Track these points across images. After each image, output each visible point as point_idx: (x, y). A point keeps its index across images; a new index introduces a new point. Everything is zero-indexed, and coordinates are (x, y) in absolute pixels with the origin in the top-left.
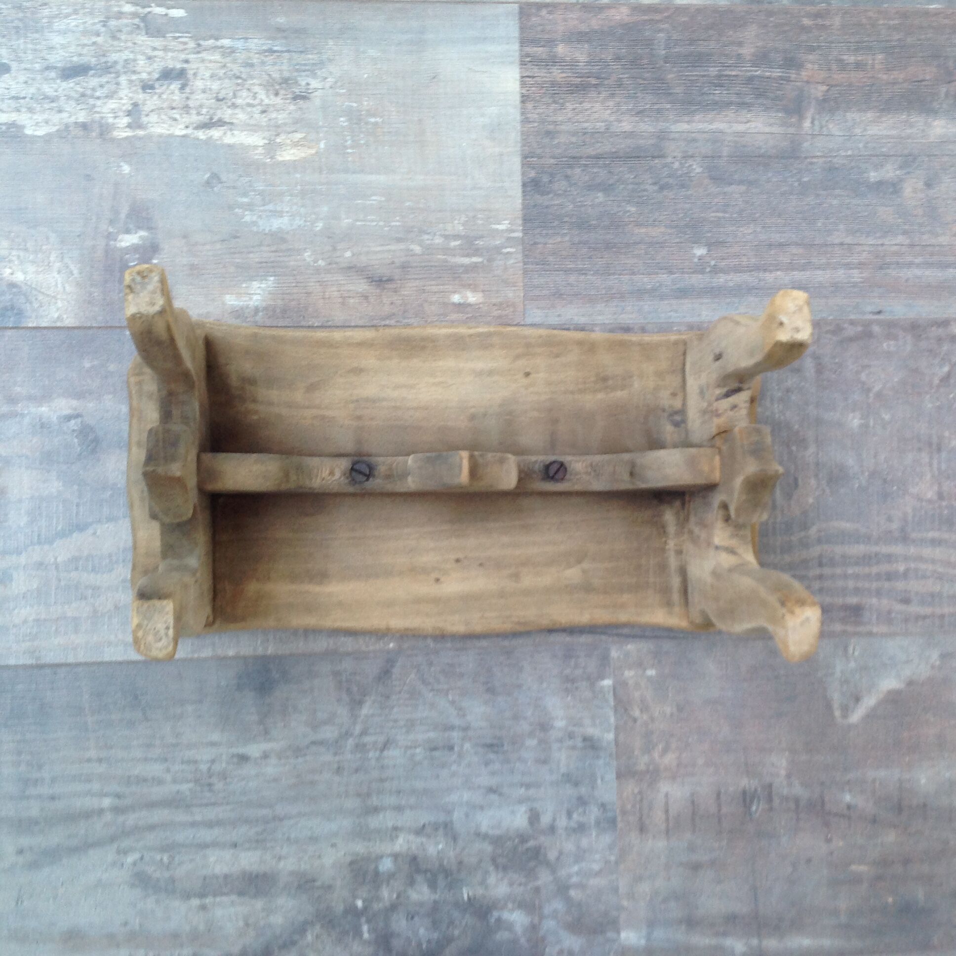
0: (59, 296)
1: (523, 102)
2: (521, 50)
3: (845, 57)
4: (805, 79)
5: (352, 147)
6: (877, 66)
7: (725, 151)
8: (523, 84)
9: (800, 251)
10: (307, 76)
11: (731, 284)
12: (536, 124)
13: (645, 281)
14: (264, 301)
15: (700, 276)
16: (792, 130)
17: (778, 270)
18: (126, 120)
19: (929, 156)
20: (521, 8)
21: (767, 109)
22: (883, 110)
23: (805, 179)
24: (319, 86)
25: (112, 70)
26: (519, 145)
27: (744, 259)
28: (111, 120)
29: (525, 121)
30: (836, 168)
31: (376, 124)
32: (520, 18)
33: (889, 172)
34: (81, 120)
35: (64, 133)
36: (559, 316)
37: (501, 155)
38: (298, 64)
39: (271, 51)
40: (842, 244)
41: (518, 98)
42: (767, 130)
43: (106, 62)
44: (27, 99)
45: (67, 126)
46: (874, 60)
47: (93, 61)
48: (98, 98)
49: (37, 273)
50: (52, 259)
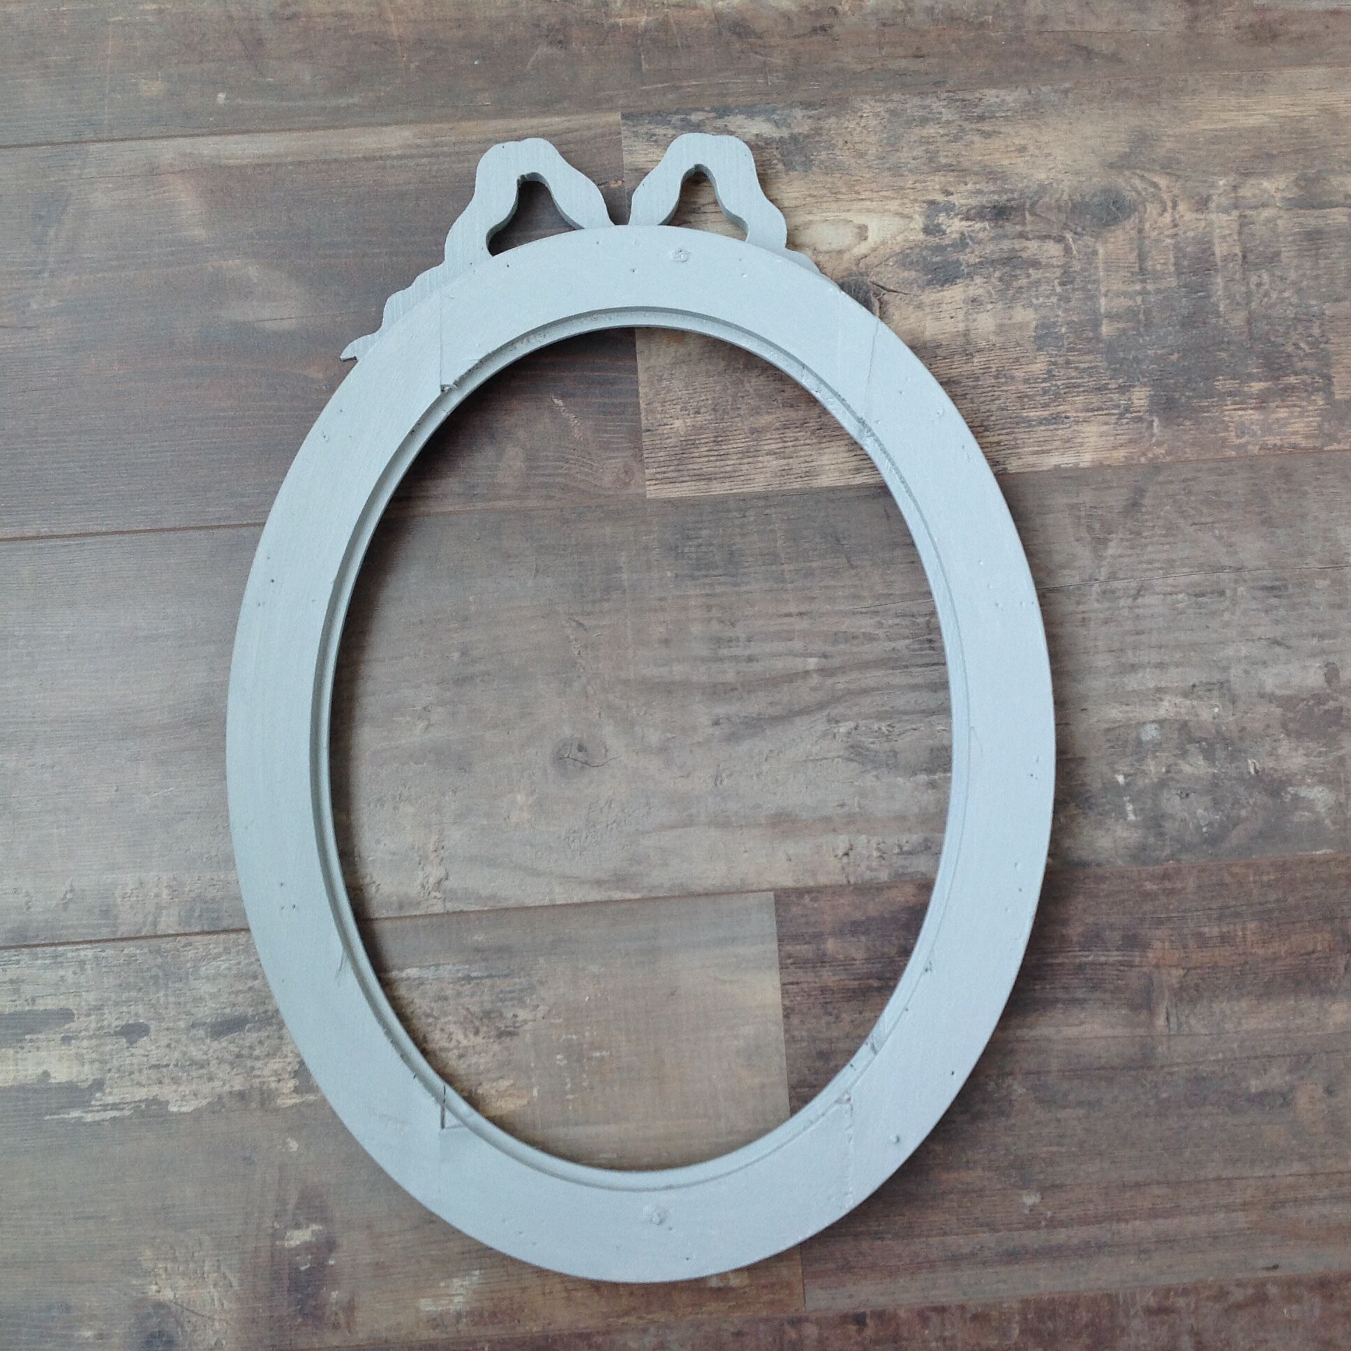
0: (215, 1317)
1: (786, 1016)
2: (780, 951)
3: (1206, 930)
4: (1154, 962)
5: (572, 1091)
6: (1250, 938)
7: (1055, 1064)
8: (785, 993)
9: (1164, 1190)
10: (513, 1006)
11: (1075, 1241)
12: (804, 1044)
13: (962, 1243)
14: (468, 1303)
15: (1033, 1233)
16: (1141, 1031)
17: (1136, 1219)
18: (291, 1084)
19: (1327, 1053)
20: (776, 896)
21: (1105, 1003)
22: (1260, 997)
23: (1165, 1095)
24: (530, 1017)
25: (274, 1020)
26: (785, 1072)
27: (1091, 1207)
28: (273, 1085)
29: (791, 1040)
30: (1204, 1079)
31: (602, 1058)
32: (777, 910)
33: (1276, 1078)
34: (237, 1088)
35: (217, 1106)
36: (851, 1296)
37: (763, 1086)
38: (502, 991)
39: (468, 979)
40: (1218, 1179)
41: (780, 1012)
42: (1109, 1032)
43: (266, 1012)
44: (171, 1067)
45: (220, 1097)
46: (1244, 929)
47: (250, 1011)
48: (257, 1058)
49: (189, 1288)
50: (206, 1269)
